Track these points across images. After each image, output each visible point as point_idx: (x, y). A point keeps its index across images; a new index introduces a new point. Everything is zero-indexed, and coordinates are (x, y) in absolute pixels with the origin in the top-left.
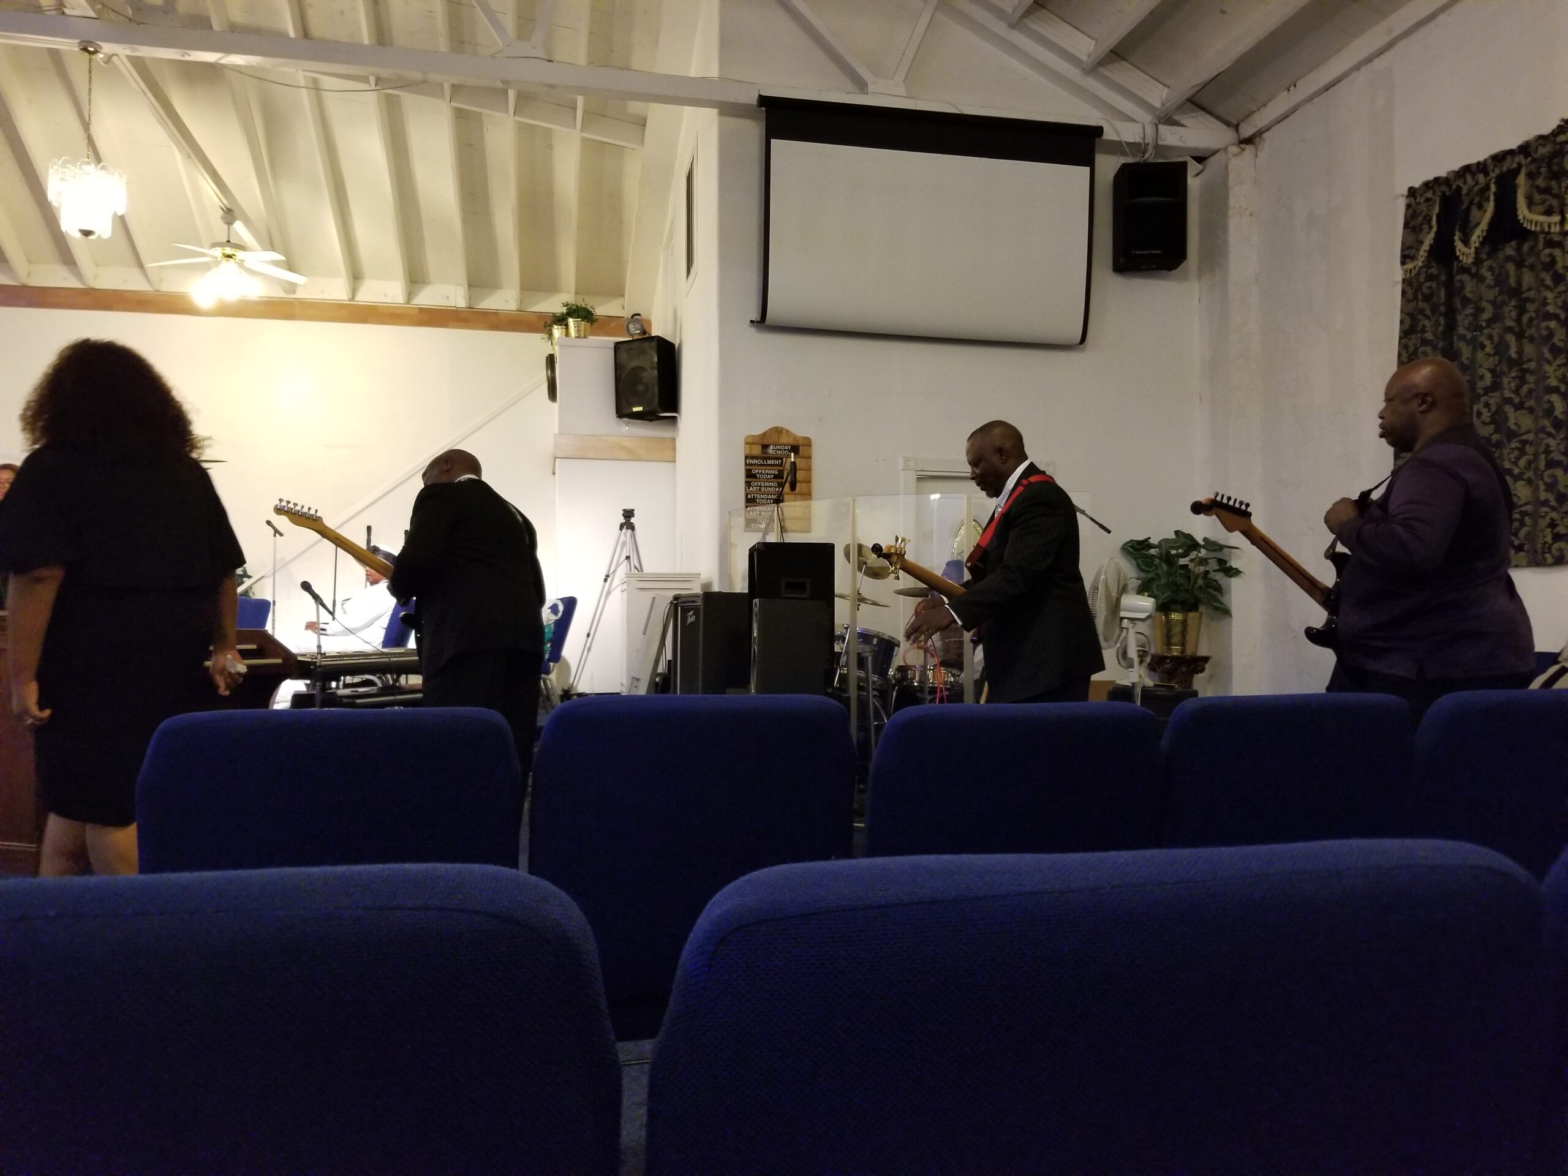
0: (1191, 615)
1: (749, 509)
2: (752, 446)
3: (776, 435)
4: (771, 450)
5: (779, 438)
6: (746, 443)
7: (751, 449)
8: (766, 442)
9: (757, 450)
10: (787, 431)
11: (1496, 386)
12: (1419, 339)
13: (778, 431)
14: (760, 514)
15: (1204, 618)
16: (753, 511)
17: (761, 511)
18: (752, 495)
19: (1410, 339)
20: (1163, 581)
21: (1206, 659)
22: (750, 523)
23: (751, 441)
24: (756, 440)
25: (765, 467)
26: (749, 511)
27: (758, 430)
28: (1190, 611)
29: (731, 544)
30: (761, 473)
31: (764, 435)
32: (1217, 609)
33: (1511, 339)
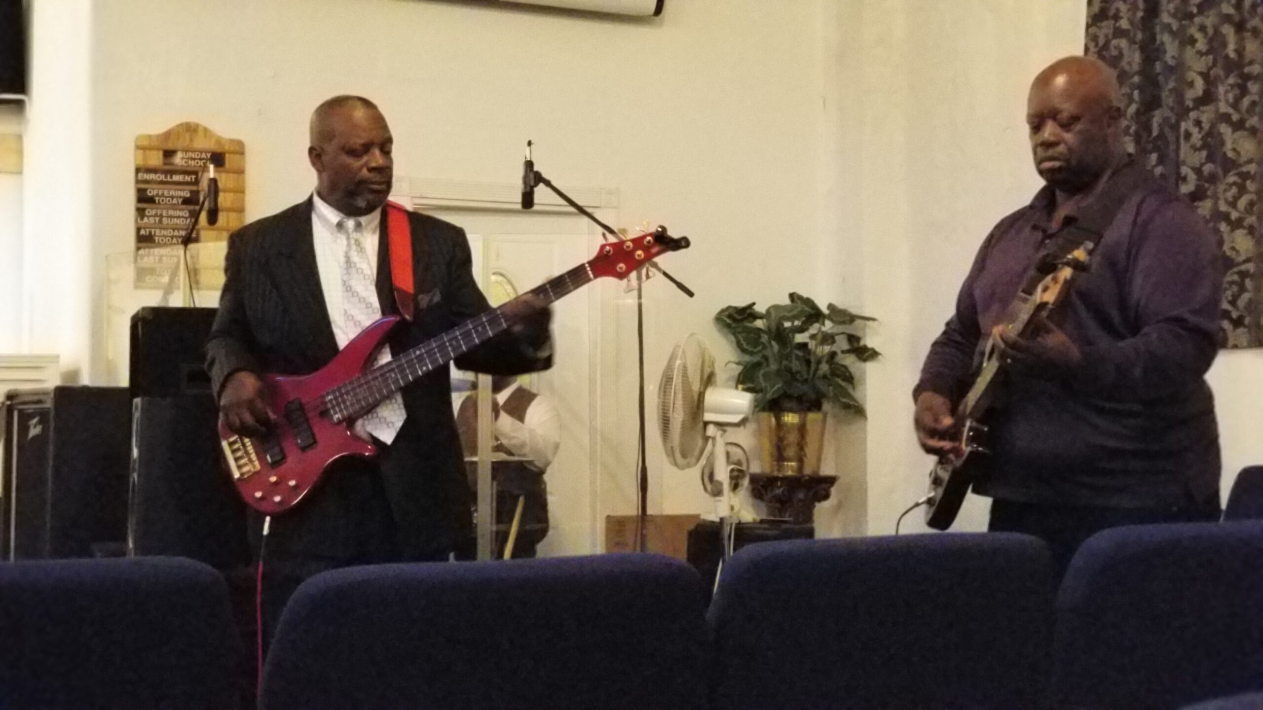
0: (812, 416)
1: (141, 252)
2: (148, 152)
3: (187, 135)
4: (178, 160)
5: (191, 140)
6: (138, 147)
7: (145, 158)
8: (170, 146)
9: (156, 159)
10: (206, 130)
11: (1207, 98)
12: (1112, 27)
13: (190, 129)
14: (160, 261)
15: (830, 421)
16: (149, 255)
17: (161, 256)
18: (148, 230)
19: (1100, 28)
20: (773, 367)
21: (831, 480)
22: (142, 275)
23: (145, 143)
24: (155, 143)
25: (169, 186)
26: (142, 257)
27: (158, 126)
28: (809, 409)
29: (109, 307)
30: (163, 195)
31: (167, 135)
32: (847, 407)
33: (1228, 30)
